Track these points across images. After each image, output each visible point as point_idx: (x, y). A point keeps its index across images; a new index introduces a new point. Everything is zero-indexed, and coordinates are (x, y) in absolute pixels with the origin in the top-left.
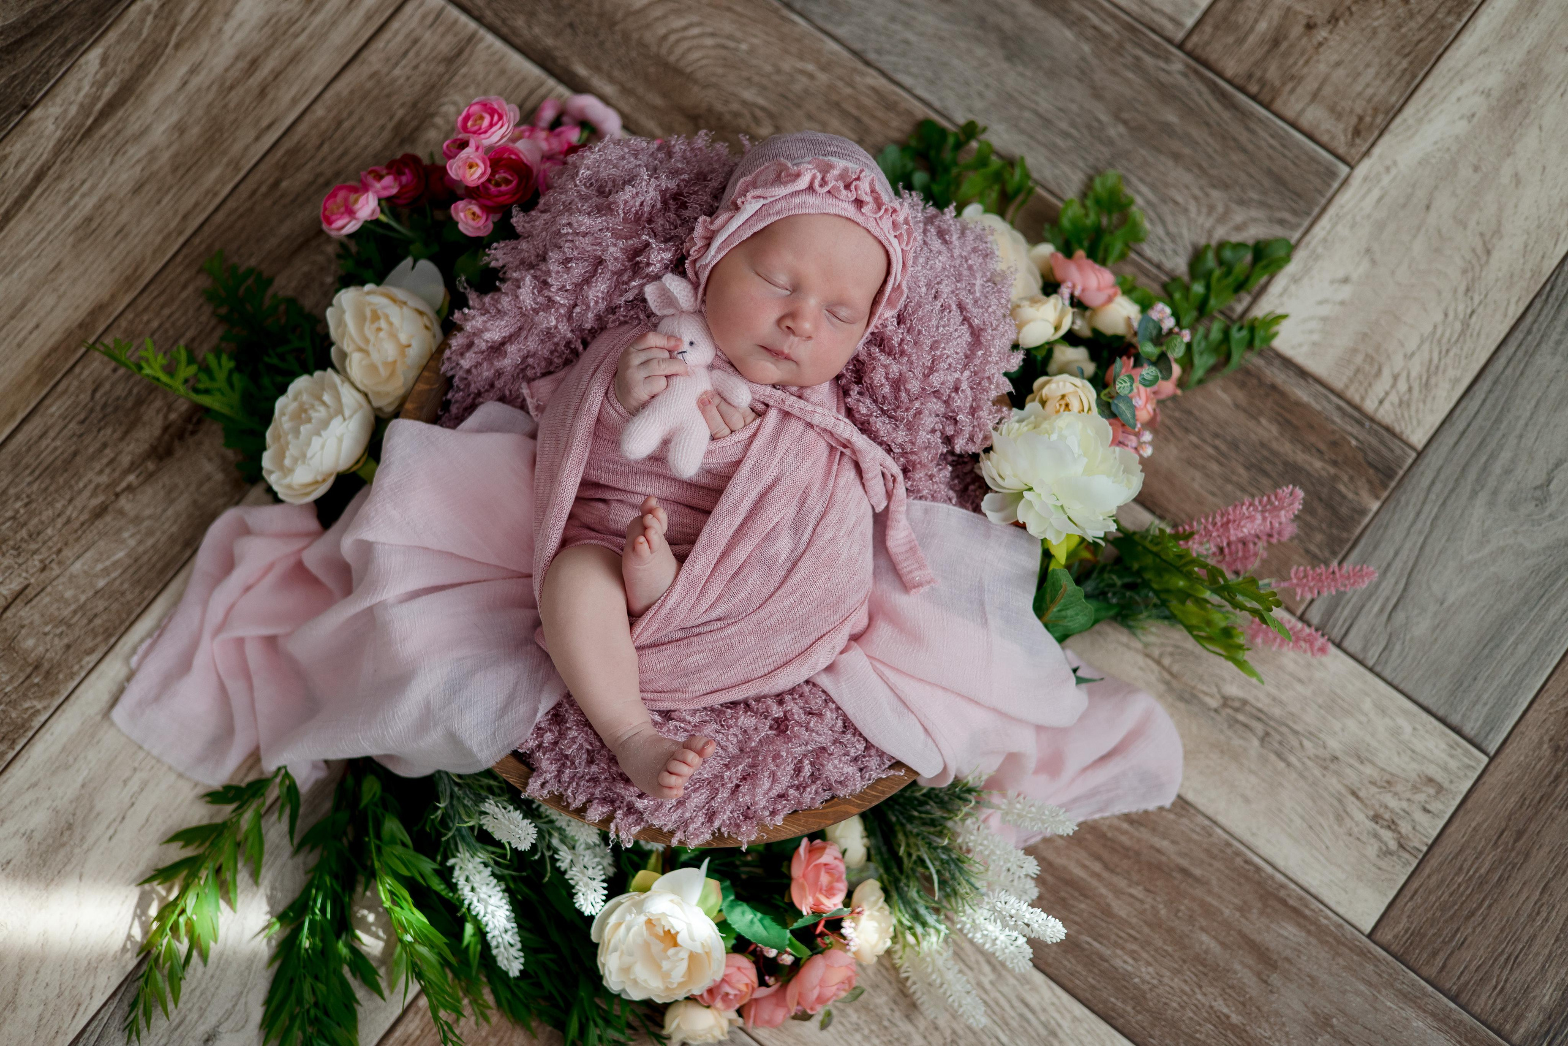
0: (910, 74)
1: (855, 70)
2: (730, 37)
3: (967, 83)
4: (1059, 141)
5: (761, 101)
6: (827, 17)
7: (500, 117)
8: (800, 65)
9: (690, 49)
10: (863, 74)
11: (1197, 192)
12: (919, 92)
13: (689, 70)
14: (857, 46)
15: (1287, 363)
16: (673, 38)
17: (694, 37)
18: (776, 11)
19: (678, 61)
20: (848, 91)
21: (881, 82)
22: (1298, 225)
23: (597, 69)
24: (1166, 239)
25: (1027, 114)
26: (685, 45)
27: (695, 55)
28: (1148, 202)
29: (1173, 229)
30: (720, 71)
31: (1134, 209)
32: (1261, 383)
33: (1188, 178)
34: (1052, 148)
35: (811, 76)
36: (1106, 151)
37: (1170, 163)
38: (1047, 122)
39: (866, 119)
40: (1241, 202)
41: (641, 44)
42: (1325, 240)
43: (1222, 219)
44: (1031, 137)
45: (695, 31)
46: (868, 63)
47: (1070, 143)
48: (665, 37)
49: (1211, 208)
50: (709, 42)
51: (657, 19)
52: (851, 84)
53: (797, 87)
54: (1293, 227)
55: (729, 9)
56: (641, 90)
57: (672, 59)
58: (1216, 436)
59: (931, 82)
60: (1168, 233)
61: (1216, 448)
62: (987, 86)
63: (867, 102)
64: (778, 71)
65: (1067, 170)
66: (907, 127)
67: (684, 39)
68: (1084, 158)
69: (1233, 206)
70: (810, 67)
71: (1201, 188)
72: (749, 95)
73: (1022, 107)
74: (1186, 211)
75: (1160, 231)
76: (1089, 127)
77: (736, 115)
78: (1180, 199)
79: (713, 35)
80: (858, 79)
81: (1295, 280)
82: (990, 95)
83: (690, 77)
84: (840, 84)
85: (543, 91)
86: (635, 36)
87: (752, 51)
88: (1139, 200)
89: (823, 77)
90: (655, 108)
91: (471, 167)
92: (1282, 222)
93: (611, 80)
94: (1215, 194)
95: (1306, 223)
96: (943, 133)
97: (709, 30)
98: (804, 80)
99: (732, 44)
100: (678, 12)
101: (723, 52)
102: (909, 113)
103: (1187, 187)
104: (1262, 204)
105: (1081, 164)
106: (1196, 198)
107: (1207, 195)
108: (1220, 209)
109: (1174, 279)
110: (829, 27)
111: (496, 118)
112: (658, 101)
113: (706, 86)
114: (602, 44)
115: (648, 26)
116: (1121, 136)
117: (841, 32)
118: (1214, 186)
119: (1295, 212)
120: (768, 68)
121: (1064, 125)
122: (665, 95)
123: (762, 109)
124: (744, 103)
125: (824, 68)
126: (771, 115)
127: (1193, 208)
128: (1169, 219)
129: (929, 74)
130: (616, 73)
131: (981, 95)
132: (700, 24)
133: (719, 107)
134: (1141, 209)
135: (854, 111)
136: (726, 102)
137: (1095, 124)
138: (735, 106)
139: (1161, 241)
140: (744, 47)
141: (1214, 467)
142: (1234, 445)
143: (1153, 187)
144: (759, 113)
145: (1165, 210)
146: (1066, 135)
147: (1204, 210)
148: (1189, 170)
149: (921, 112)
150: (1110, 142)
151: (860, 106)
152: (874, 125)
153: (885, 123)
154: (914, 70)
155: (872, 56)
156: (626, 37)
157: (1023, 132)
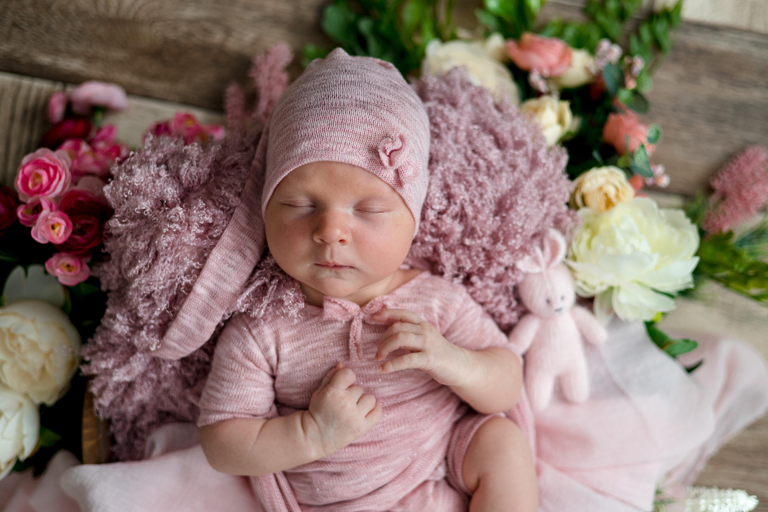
5: (203, 14)
7: (55, 169)
13: (131, 15)
19: (118, 12)
23: (57, 52)
30: (155, 4)
41: (80, 12)
56: (102, 52)
57: (112, 12)
72: (190, 13)
77: (189, 35)
83: (135, 22)
85: (23, 93)
86: (72, 8)
91: (53, 227)
111: (52, 171)
112: (119, 54)
113: (152, 22)
114: (48, 29)
122: (123, 47)
123: (208, 20)
124: (190, 22)
126: (217, 22)
130: (74, 47)
133: (171, 35)
136: (175, 29)
138: (184, 28)
144: (207, 25)
156: (65, 12)
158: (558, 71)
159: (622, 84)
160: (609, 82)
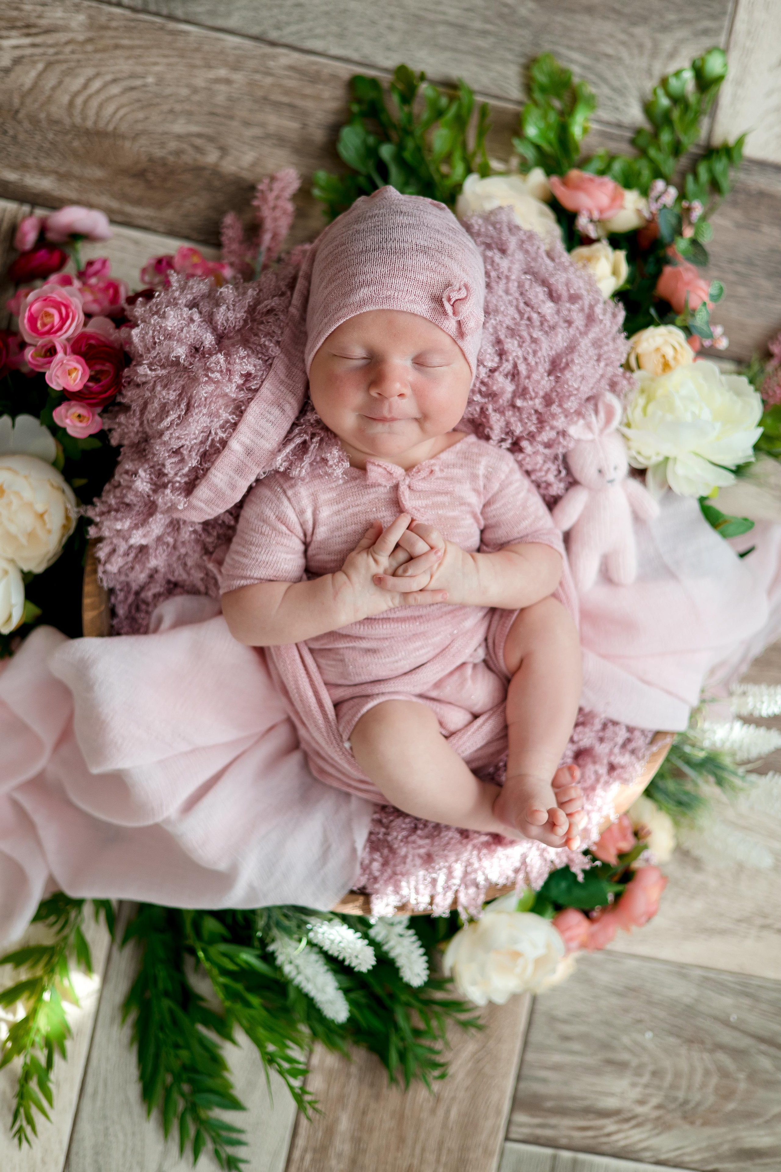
0: (316, 37)
1: (264, 56)
2: (133, 76)
3: (373, 23)
4: (481, 43)
5: (194, 129)
6: (212, 13)
8: (212, 74)
9: (101, 106)
10: (274, 57)
11: (623, 37)
12: (335, 51)
13: (111, 128)
14: (255, 30)
15: (762, 165)
16: (79, 101)
17: (98, 92)
18: (162, 28)
19: (95, 123)
20: (269, 80)
21: (295, 58)
22: (721, 28)
23: (24, 167)
24: (615, 96)
25: (441, 29)
26: (94, 103)
27: (110, 109)
28: (584, 66)
29: (616, 83)
30: (141, 115)
31: (576, 80)
32: (749, 194)
33: (608, 27)
34: (477, 52)
35: (228, 82)
36: (526, 34)
37: (587, 19)
38: (462, 29)
39: (299, 102)
40: (665, 28)
41: (53, 122)
42: (749, 33)
43: (654, 54)
44: (455, 50)
45: (97, 84)
46: (273, 44)
47: (492, 39)
48: (71, 104)
49: (641, 46)
50: (115, 90)
51: (54, 89)
52: (268, 73)
53: (220, 99)
54: (717, 32)
55: (117, 47)
56: (77, 170)
57: (89, 124)
58: (731, 261)
59: (341, 36)
60: (614, 89)
61: (737, 273)
62: (392, 16)
63: (291, 83)
64: (195, 90)
65: (499, 67)
66: (340, 92)
67: (90, 97)
68: (510, 50)
69: (659, 36)
70: (222, 72)
71: (624, 31)
72: (180, 127)
73: (433, 24)
74: (619, 60)
75: (606, 90)
76: (501, 16)
77: (178, 153)
78: (610, 51)
79: (114, 81)
80: (271, 63)
81: (739, 83)
82: (399, 24)
83: (116, 135)
84: (258, 77)
86: (42, 116)
87: (160, 81)
88: (576, 69)
89: (238, 77)
90: (99, 182)
92: (706, 32)
93: (43, 172)
94: (639, 31)
95: (726, 23)
96: (374, 83)
97: (109, 77)
98: (222, 88)
99: (138, 82)
100: (70, 72)
101: (134, 95)
102: (334, 77)
103: (611, 36)
104: (684, 22)
105: (509, 56)
106: (623, 43)
107: (632, 35)
108: (648, 44)
109: (639, 132)
110: (220, 23)
112: (99, 173)
113: (136, 137)
114: (15, 138)
115: (50, 100)
116: (532, 11)
117: (232, 23)
118: (634, 24)
119: (713, 17)
120: (184, 92)
121: (478, 25)
122: (102, 164)
123: (199, 135)
124: (179, 137)
125: (236, 68)
126: (211, 139)
127: (624, 54)
128: (609, 75)
129: (334, 29)
130: (44, 163)
131: (390, 28)
132: (97, 75)
133: (158, 153)
134: (582, 77)
135: (285, 99)
136: (162, 145)
137: (505, 10)
138: (173, 145)
139: (611, 99)
140: (150, 80)
141: (742, 291)
142: (750, 263)
143: (582, 50)
144: (198, 142)
145: (601, 67)
146: (484, 33)
147: (636, 51)
148: (605, 18)
149: (346, 71)
150: (526, 23)
151: (287, 92)
152: (309, 105)
153: (317, 98)
154: (319, 31)
155: (274, 35)
156: (34, 121)
157: (444, 48)
158: (607, 215)
159: (678, 232)
160: (664, 229)
